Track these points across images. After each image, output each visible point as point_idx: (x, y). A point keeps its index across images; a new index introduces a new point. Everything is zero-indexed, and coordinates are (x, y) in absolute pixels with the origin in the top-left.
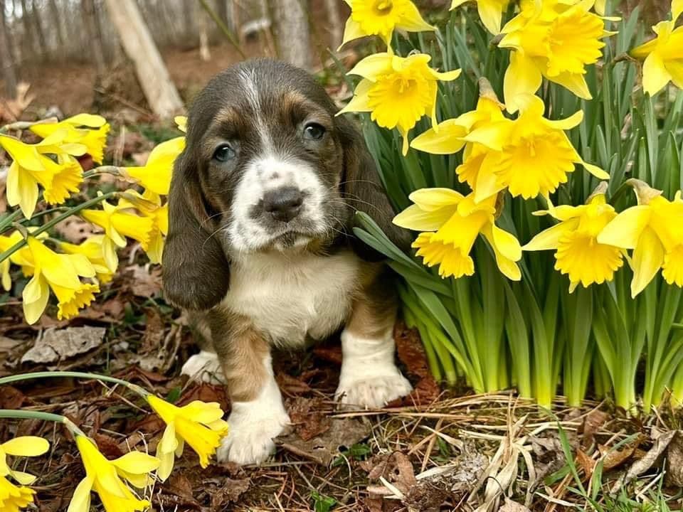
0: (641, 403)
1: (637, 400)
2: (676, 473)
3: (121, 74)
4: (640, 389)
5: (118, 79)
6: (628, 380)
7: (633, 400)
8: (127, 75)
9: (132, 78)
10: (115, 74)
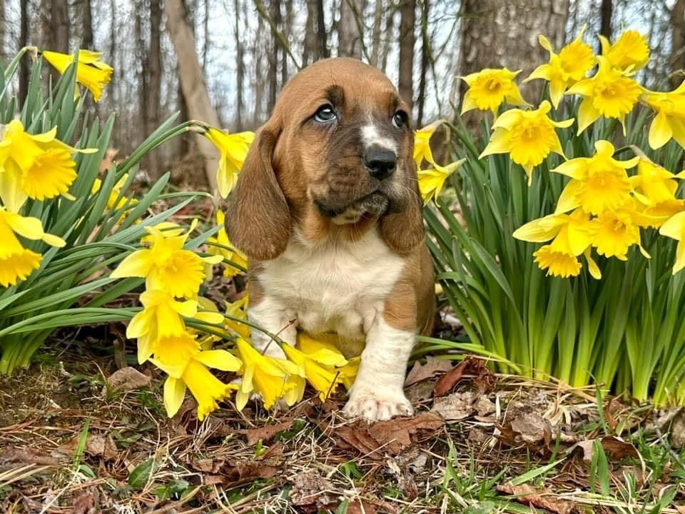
0: (651, 401)
1: (648, 398)
2: (676, 437)
3: (191, 167)
4: (651, 392)
5: (188, 171)
6: (645, 378)
7: (645, 398)
8: (196, 169)
9: (201, 172)
10: (185, 167)
